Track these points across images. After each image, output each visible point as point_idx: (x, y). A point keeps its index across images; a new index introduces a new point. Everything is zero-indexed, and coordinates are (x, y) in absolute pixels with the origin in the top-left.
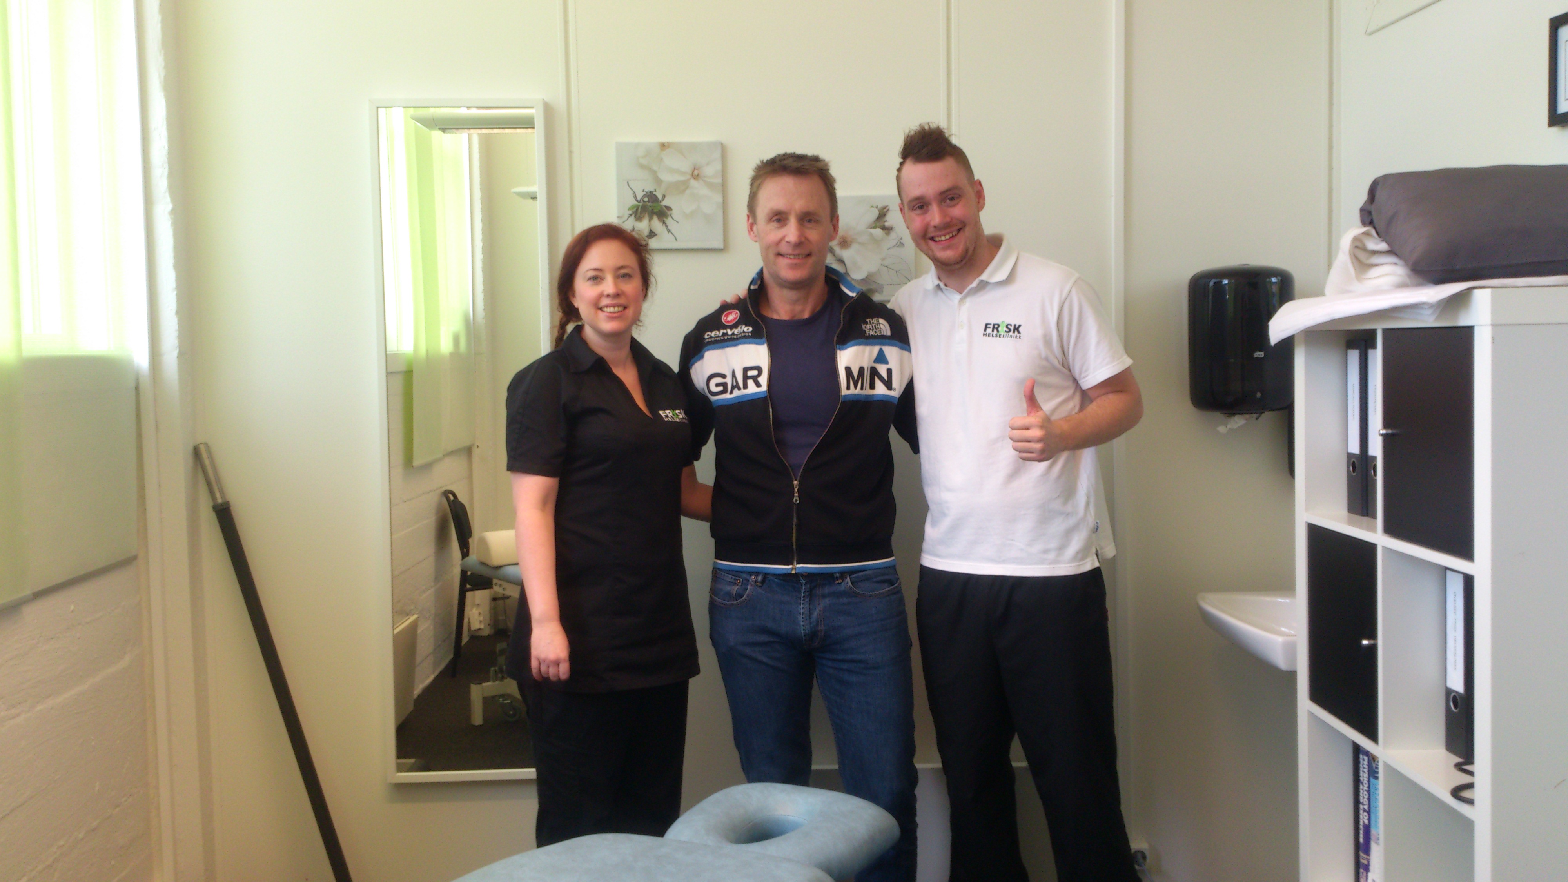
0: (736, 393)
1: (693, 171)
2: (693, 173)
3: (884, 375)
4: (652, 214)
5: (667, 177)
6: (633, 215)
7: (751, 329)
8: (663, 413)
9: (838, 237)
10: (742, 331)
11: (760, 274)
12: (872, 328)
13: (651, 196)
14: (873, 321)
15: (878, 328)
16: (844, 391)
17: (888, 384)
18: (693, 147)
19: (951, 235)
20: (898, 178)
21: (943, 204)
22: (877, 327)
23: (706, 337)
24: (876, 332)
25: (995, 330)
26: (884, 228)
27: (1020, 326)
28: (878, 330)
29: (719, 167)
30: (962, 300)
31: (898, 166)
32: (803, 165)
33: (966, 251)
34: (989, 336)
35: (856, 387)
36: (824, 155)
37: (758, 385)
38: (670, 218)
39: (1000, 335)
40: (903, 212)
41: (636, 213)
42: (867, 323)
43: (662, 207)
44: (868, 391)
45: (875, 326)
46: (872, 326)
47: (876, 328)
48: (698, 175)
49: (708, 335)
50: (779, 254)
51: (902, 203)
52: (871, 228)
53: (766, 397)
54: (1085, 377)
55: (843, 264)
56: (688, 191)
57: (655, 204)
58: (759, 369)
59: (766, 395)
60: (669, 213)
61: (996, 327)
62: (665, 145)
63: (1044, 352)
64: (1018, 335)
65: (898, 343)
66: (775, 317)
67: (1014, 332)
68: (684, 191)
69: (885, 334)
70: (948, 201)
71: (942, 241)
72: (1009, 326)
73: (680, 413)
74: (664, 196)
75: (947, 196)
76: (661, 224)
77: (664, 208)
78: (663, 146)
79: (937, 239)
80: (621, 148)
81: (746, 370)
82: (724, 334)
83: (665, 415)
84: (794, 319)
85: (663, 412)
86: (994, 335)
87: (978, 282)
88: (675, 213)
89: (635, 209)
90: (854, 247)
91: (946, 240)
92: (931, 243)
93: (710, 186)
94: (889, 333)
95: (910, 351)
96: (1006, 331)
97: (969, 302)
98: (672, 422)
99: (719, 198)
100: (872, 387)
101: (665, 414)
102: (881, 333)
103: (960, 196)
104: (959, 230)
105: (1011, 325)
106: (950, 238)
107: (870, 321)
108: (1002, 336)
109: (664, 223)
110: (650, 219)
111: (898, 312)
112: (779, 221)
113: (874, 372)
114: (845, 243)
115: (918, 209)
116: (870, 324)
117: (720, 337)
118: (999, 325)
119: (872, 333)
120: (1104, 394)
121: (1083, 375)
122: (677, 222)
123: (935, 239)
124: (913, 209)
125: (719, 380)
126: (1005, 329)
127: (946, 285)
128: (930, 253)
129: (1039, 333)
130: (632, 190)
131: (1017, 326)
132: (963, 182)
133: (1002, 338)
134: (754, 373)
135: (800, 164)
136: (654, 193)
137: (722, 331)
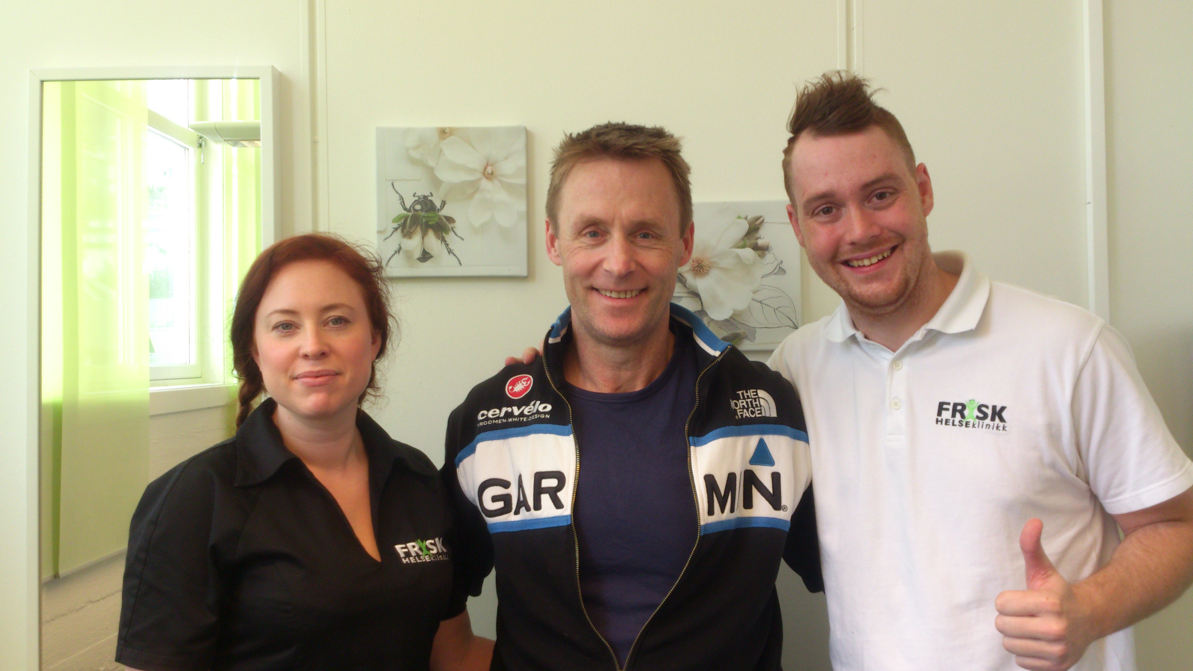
0: (524, 515)
1: (486, 168)
2: (485, 171)
3: (768, 484)
4: (426, 227)
5: (447, 176)
6: (399, 230)
7: (549, 408)
8: (402, 548)
9: (690, 261)
10: (535, 411)
11: (566, 319)
12: (746, 406)
13: (426, 203)
14: (749, 394)
15: (756, 405)
16: (704, 519)
17: (775, 500)
18: (486, 134)
19: (880, 257)
20: (786, 165)
21: (866, 204)
22: (754, 403)
23: (480, 418)
24: (753, 413)
25: (958, 415)
26: (756, 248)
27: (1003, 409)
28: (756, 409)
29: (522, 162)
30: (895, 362)
31: (785, 145)
32: (635, 144)
33: (907, 282)
34: (946, 424)
35: (723, 511)
36: (670, 128)
37: (558, 504)
38: (451, 234)
39: (967, 424)
40: (793, 219)
41: (403, 226)
42: (738, 398)
43: (440, 218)
44: (741, 512)
45: (751, 402)
46: (747, 403)
47: (752, 407)
48: (492, 173)
49: (483, 415)
50: (593, 289)
51: (793, 204)
52: (738, 248)
53: (570, 526)
54: (1116, 495)
55: (698, 299)
56: (477, 196)
57: (430, 214)
58: (560, 476)
59: (569, 523)
60: (450, 226)
61: (959, 409)
62: (446, 131)
63: (1048, 455)
64: (1001, 424)
65: (788, 429)
66: (589, 387)
67: (993, 419)
68: (471, 196)
69: (768, 415)
70: (875, 199)
71: (864, 266)
72: (984, 409)
73: (434, 544)
74: (444, 203)
75: (873, 192)
76: (439, 242)
77: (444, 220)
78: (443, 133)
79: (855, 263)
80: (383, 134)
81: (539, 477)
82: (508, 415)
83: (405, 553)
84: (618, 392)
85: (403, 546)
86: (957, 423)
87: (925, 332)
88: (459, 226)
89: (402, 221)
90: (714, 273)
91: (872, 265)
92: (844, 270)
93: (509, 188)
94: (774, 414)
95: (807, 440)
96: (978, 417)
97: (907, 363)
98: (416, 564)
99: (522, 206)
100: (748, 504)
101: (406, 550)
102: (761, 413)
103: (896, 192)
104: (893, 249)
105: (987, 407)
106: (879, 261)
107: (743, 394)
108: (971, 425)
109: (443, 240)
110: (424, 235)
111: (785, 375)
112: (594, 234)
113: (751, 479)
114: (700, 269)
115: (821, 213)
116: (744, 398)
117: (502, 418)
118: (964, 406)
119: (746, 414)
120: (1151, 523)
121: (1112, 492)
122: (462, 239)
123: (851, 264)
124: (812, 213)
125: (498, 490)
126: (977, 413)
127: (866, 337)
128: (843, 286)
129: (1039, 421)
130: (399, 194)
131: (998, 409)
132: (900, 168)
133: (970, 429)
134: (552, 483)
135: (631, 142)
136: (430, 198)
137: (504, 410)
